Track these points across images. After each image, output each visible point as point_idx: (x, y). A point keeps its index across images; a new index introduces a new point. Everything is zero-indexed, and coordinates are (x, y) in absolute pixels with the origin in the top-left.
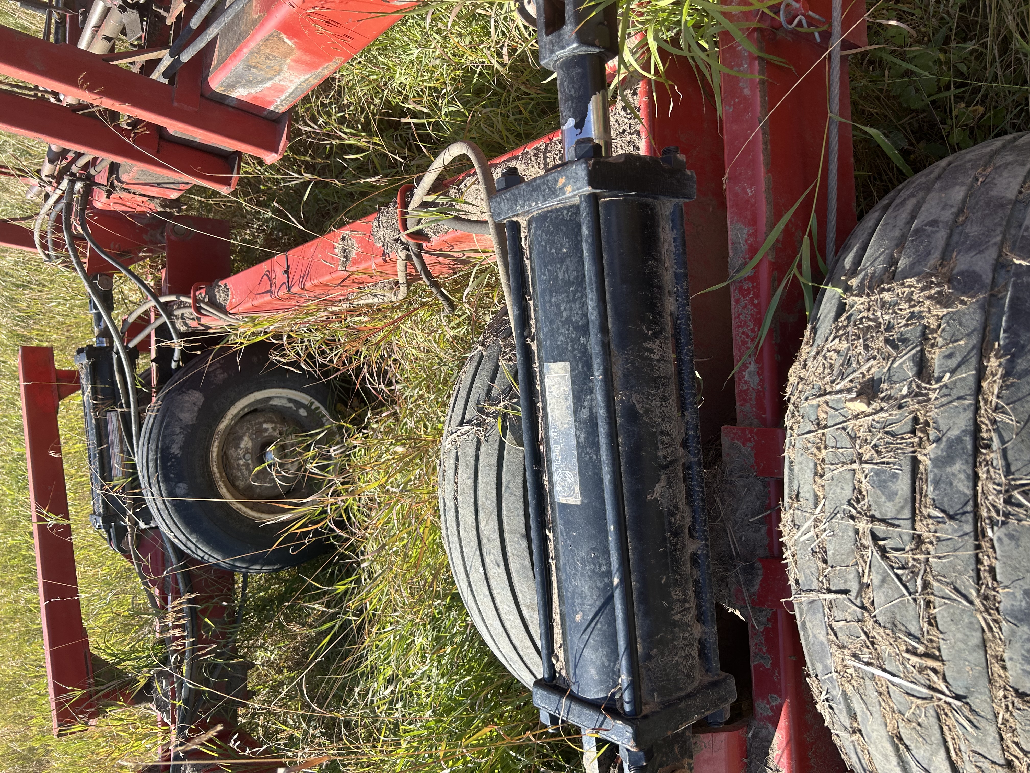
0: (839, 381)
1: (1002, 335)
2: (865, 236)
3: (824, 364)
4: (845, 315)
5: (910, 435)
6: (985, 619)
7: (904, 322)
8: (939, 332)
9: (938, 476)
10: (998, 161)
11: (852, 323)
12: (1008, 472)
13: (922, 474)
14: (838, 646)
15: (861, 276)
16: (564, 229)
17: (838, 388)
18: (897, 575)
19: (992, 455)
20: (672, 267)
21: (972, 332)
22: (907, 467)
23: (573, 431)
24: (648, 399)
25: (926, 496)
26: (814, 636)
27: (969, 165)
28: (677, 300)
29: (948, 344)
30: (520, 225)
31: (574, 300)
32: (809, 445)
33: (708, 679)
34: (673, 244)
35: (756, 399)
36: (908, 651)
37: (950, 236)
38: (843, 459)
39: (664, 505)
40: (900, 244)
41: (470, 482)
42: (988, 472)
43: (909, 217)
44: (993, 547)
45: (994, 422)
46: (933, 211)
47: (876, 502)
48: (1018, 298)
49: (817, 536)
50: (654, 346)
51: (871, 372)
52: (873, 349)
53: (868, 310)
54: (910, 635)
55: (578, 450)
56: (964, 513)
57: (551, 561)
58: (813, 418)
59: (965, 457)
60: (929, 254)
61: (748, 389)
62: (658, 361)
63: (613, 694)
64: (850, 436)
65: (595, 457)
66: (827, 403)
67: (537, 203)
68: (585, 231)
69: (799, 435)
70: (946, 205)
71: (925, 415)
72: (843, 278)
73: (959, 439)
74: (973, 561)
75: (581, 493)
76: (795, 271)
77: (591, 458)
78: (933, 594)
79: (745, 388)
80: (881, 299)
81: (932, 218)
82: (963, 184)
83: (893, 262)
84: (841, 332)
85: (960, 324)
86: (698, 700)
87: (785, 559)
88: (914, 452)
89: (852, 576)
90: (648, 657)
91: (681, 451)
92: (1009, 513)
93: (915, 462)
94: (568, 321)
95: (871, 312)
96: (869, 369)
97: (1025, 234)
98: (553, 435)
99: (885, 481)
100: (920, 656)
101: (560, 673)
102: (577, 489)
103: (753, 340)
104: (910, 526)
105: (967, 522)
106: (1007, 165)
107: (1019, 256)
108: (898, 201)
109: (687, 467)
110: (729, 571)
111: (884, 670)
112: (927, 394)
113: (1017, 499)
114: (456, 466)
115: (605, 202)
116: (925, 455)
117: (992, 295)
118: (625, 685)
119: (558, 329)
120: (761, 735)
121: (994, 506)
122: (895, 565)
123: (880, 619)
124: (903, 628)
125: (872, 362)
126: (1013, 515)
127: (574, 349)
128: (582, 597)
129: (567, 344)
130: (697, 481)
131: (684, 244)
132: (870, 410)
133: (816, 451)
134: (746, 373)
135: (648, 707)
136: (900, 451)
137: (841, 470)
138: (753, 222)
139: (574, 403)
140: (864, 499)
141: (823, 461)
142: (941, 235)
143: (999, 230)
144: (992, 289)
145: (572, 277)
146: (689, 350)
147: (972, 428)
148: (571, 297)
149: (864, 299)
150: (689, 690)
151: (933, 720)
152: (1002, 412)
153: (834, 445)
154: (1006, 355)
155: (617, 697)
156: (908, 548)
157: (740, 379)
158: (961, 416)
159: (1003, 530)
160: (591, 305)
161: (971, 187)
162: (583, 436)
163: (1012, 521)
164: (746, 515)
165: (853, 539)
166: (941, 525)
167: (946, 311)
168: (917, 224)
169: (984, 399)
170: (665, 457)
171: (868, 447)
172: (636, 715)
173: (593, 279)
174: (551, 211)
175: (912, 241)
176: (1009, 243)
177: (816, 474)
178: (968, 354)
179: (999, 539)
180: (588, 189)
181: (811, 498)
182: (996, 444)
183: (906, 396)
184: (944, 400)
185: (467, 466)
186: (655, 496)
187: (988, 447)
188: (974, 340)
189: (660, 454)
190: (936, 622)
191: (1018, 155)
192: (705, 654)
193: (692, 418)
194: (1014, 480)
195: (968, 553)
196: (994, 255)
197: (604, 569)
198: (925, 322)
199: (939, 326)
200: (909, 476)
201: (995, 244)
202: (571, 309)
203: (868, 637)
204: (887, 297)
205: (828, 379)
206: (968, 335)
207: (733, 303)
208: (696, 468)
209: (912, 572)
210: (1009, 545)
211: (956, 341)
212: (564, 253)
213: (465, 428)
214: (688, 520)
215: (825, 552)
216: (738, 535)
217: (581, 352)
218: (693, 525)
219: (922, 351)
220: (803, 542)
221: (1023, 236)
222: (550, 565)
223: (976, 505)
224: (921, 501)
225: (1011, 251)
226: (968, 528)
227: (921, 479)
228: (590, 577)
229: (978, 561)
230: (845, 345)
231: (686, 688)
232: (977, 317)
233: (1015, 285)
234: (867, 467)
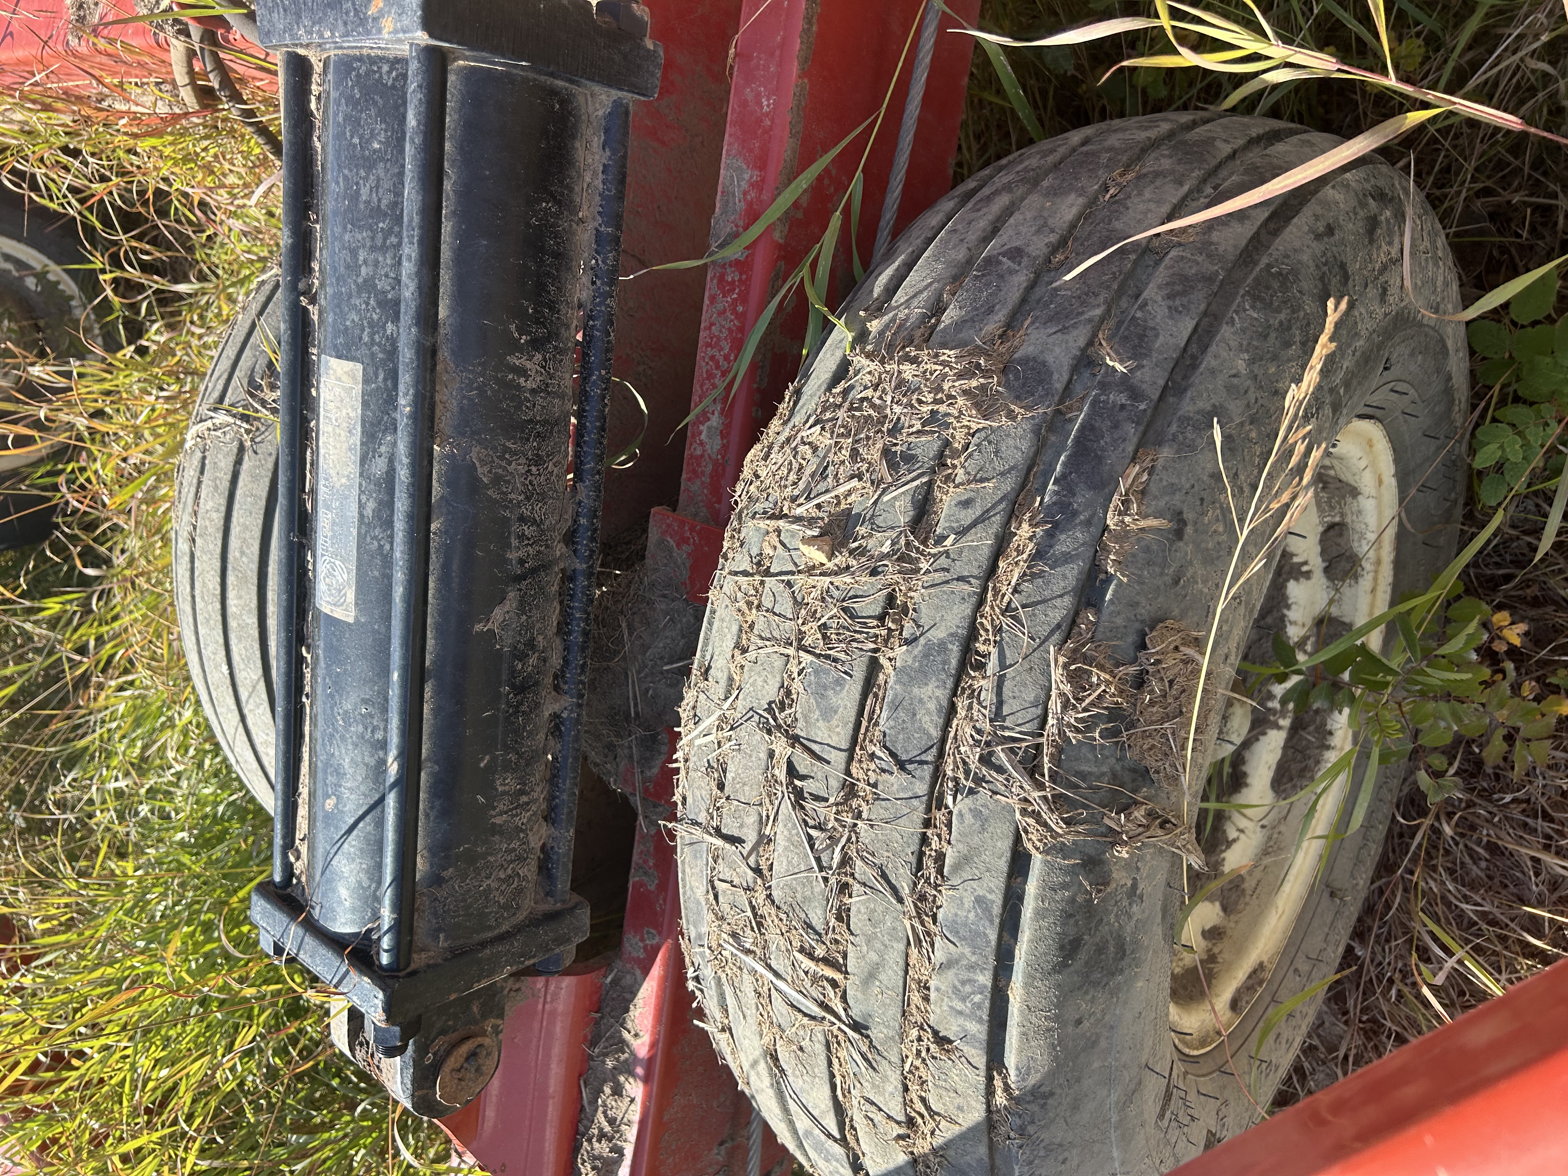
0: (802, 500)
1: (1050, 486)
2: (919, 241)
3: (791, 463)
4: (843, 385)
5: (875, 623)
6: (912, 926)
7: (918, 426)
8: (962, 459)
9: (900, 698)
10: (1150, 164)
11: (847, 405)
12: (998, 715)
13: (879, 687)
14: (716, 915)
15: (886, 318)
16: (381, 102)
17: (799, 511)
18: (810, 838)
19: (982, 682)
20: (594, 219)
21: (1009, 471)
22: (859, 673)
23: (355, 492)
24: (501, 458)
25: (877, 724)
26: (691, 889)
27: (1105, 157)
28: (593, 283)
29: (969, 482)
30: (311, 66)
31: (383, 249)
32: (739, 595)
33: (548, 906)
34: (601, 176)
35: (711, 476)
36: (802, 950)
37: (1032, 286)
38: (776, 634)
39: (505, 643)
40: (957, 279)
41: (218, 518)
42: (970, 707)
43: (989, 229)
44: (949, 825)
45: (998, 630)
46: (1023, 229)
47: (805, 717)
48: (1093, 429)
49: (719, 743)
50: (528, 364)
51: (849, 500)
52: (863, 460)
53: (876, 387)
54: (809, 926)
55: (359, 528)
56: (922, 763)
57: (304, 699)
58: (755, 551)
59: (943, 676)
60: (990, 310)
61: (702, 456)
62: (533, 391)
63: (369, 931)
64: (795, 598)
65: (387, 547)
66: (778, 531)
67: (333, 34)
68: (412, 121)
69: (730, 573)
70: (1045, 224)
71: (905, 595)
72: (862, 313)
73: (942, 646)
74: (917, 839)
75: (356, 604)
76: (805, 272)
77: (381, 547)
78: (852, 875)
79: (699, 452)
80: (899, 372)
81: (1017, 243)
82: (1081, 192)
83: (938, 309)
84: (828, 415)
85: (996, 453)
86: (517, 944)
87: (676, 761)
88: (876, 650)
89: (751, 820)
90: (436, 880)
91: (560, 549)
92: (983, 779)
93: (874, 667)
94: (368, 285)
95: (878, 393)
96: (849, 493)
97: (1139, 314)
98: (322, 490)
99: (825, 688)
100: (816, 960)
101: (298, 879)
102: (351, 596)
103: (724, 374)
104: (843, 766)
105: (921, 779)
106: (1157, 174)
107: (1117, 353)
108: (986, 191)
109: (569, 577)
110: (622, 738)
111: (769, 967)
112: (917, 560)
113: (1000, 759)
114: (200, 483)
115: (465, 68)
116: (890, 659)
117: (1058, 412)
118: (386, 927)
119: (350, 296)
120: (623, 982)
121: (965, 763)
122: (811, 822)
123: (776, 894)
124: (803, 916)
125: (855, 483)
126: (987, 782)
127: (373, 342)
128: (338, 774)
129: (363, 330)
130: (581, 602)
131: (622, 180)
132: (830, 565)
133: (745, 608)
134: (704, 428)
135: (423, 956)
136: (855, 645)
137: (770, 650)
138: (761, 163)
139: (362, 444)
140: (791, 706)
141: (752, 626)
142: (1020, 279)
143: (1104, 295)
144: (1061, 401)
145: (384, 202)
146: (600, 376)
147: (965, 632)
148: (379, 242)
149: (874, 366)
150: (505, 927)
151: (820, 1049)
152: (1012, 617)
153: (770, 606)
154: (1047, 522)
155: (375, 937)
156: (832, 800)
157: (693, 436)
158: (956, 609)
159: (968, 801)
160: (408, 268)
161: (1093, 202)
162: (371, 506)
163: (984, 793)
164: (661, 658)
165: (763, 766)
166: (886, 776)
167: (985, 423)
168: (993, 248)
169: (994, 588)
170: (522, 562)
171: (815, 625)
172: (399, 970)
173: (416, 219)
174: (360, 59)
175: (976, 277)
176: (1112, 323)
177: (737, 646)
178: (994, 506)
179: (961, 814)
180: (422, 38)
181: (723, 683)
182: (992, 665)
183: (887, 556)
184: (938, 577)
185: (216, 488)
186: (490, 626)
187: (980, 667)
188: (1008, 485)
189: (513, 555)
190: (848, 916)
191: (1179, 162)
192: (548, 869)
193: (588, 497)
194: (1003, 728)
195: (912, 826)
196: (1082, 342)
197: (379, 735)
198: (947, 433)
199: (966, 447)
200: (859, 688)
201: (1090, 320)
202: (376, 263)
203: (755, 915)
204: (908, 371)
205: (788, 492)
206: (1002, 474)
207: (706, 301)
208: (582, 581)
209: (830, 838)
210: (970, 826)
211: (982, 480)
212: (375, 151)
213: (221, 418)
214: (556, 660)
215: (725, 771)
216: (644, 686)
217: (384, 351)
218: (563, 672)
219: (930, 484)
220: (700, 746)
221: (1133, 317)
222: (303, 706)
223: (941, 754)
224: (867, 730)
225: (1108, 340)
226: (921, 788)
227: (876, 696)
228: (356, 745)
229: (924, 840)
230: (826, 441)
231: (498, 925)
232: (1025, 445)
233: (1093, 404)
234: (806, 658)
